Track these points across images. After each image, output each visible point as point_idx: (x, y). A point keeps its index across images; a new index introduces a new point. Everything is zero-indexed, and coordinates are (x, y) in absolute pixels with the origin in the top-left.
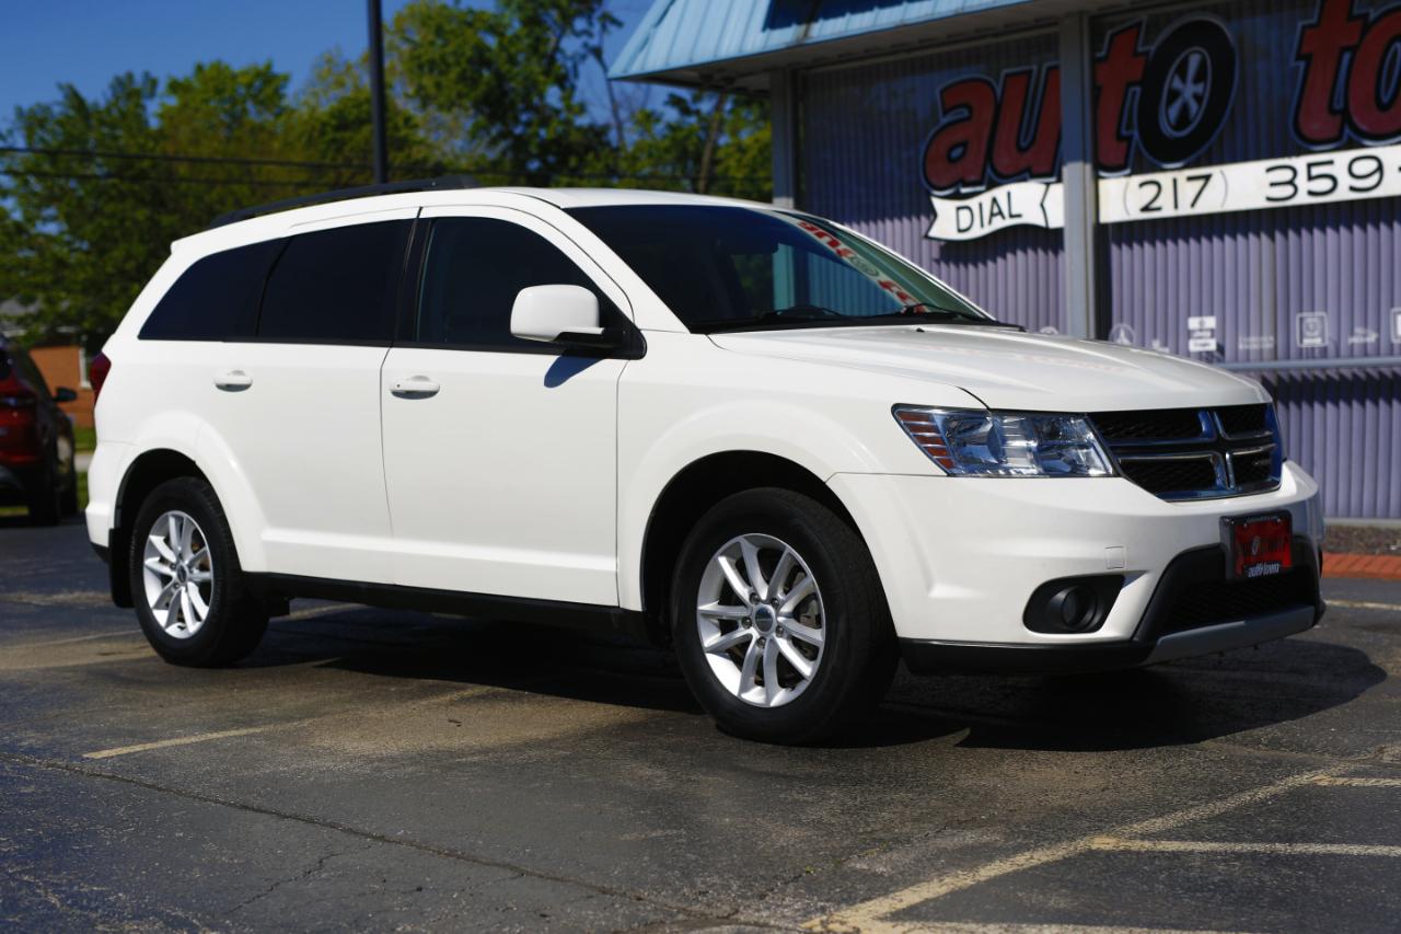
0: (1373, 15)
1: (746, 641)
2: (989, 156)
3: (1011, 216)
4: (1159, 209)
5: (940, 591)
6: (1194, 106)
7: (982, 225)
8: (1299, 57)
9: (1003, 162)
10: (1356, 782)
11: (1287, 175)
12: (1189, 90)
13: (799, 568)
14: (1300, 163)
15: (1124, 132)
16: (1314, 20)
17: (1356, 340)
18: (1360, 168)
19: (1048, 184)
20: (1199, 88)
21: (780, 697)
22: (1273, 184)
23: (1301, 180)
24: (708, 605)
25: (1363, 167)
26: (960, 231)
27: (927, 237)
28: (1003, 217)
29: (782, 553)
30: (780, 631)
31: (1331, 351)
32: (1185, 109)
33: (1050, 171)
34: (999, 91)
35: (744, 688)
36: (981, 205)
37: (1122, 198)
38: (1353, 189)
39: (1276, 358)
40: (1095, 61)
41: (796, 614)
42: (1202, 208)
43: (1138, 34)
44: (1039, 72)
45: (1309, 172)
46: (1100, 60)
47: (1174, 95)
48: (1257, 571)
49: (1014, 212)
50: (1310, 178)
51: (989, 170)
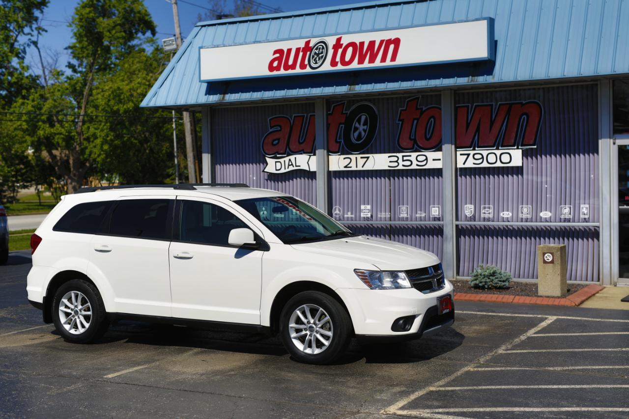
0: (424, 109)
1: (306, 335)
2: (288, 145)
3: (296, 166)
4: (351, 167)
5: (368, 321)
6: (363, 133)
7: (285, 169)
8: (399, 120)
9: (293, 147)
10: (480, 369)
11: (396, 159)
12: (362, 128)
13: (324, 314)
14: (400, 155)
15: (338, 140)
16: (405, 108)
17: (418, 215)
18: (420, 158)
19: (310, 156)
20: (365, 127)
21: (317, 351)
22: (390, 162)
23: (400, 161)
24: (292, 325)
25: (421, 158)
26: (276, 170)
27: (263, 171)
28: (293, 166)
29: (318, 310)
30: (317, 332)
31: (409, 219)
32: (360, 133)
33: (312, 152)
34: (292, 122)
35: (305, 349)
36: (285, 161)
37: (337, 162)
38: (417, 165)
39: (390, 220)
40: (328, 115)
41: (322, 327)
42: (365, 168)
43: (344, 106)
44: (307, 116)
45: (403, 159)
46: (330, 114)
47: (356, 129)
48: (445, 312)
49: (297, 165)
50: (403, 161)
51: (288, 149)
